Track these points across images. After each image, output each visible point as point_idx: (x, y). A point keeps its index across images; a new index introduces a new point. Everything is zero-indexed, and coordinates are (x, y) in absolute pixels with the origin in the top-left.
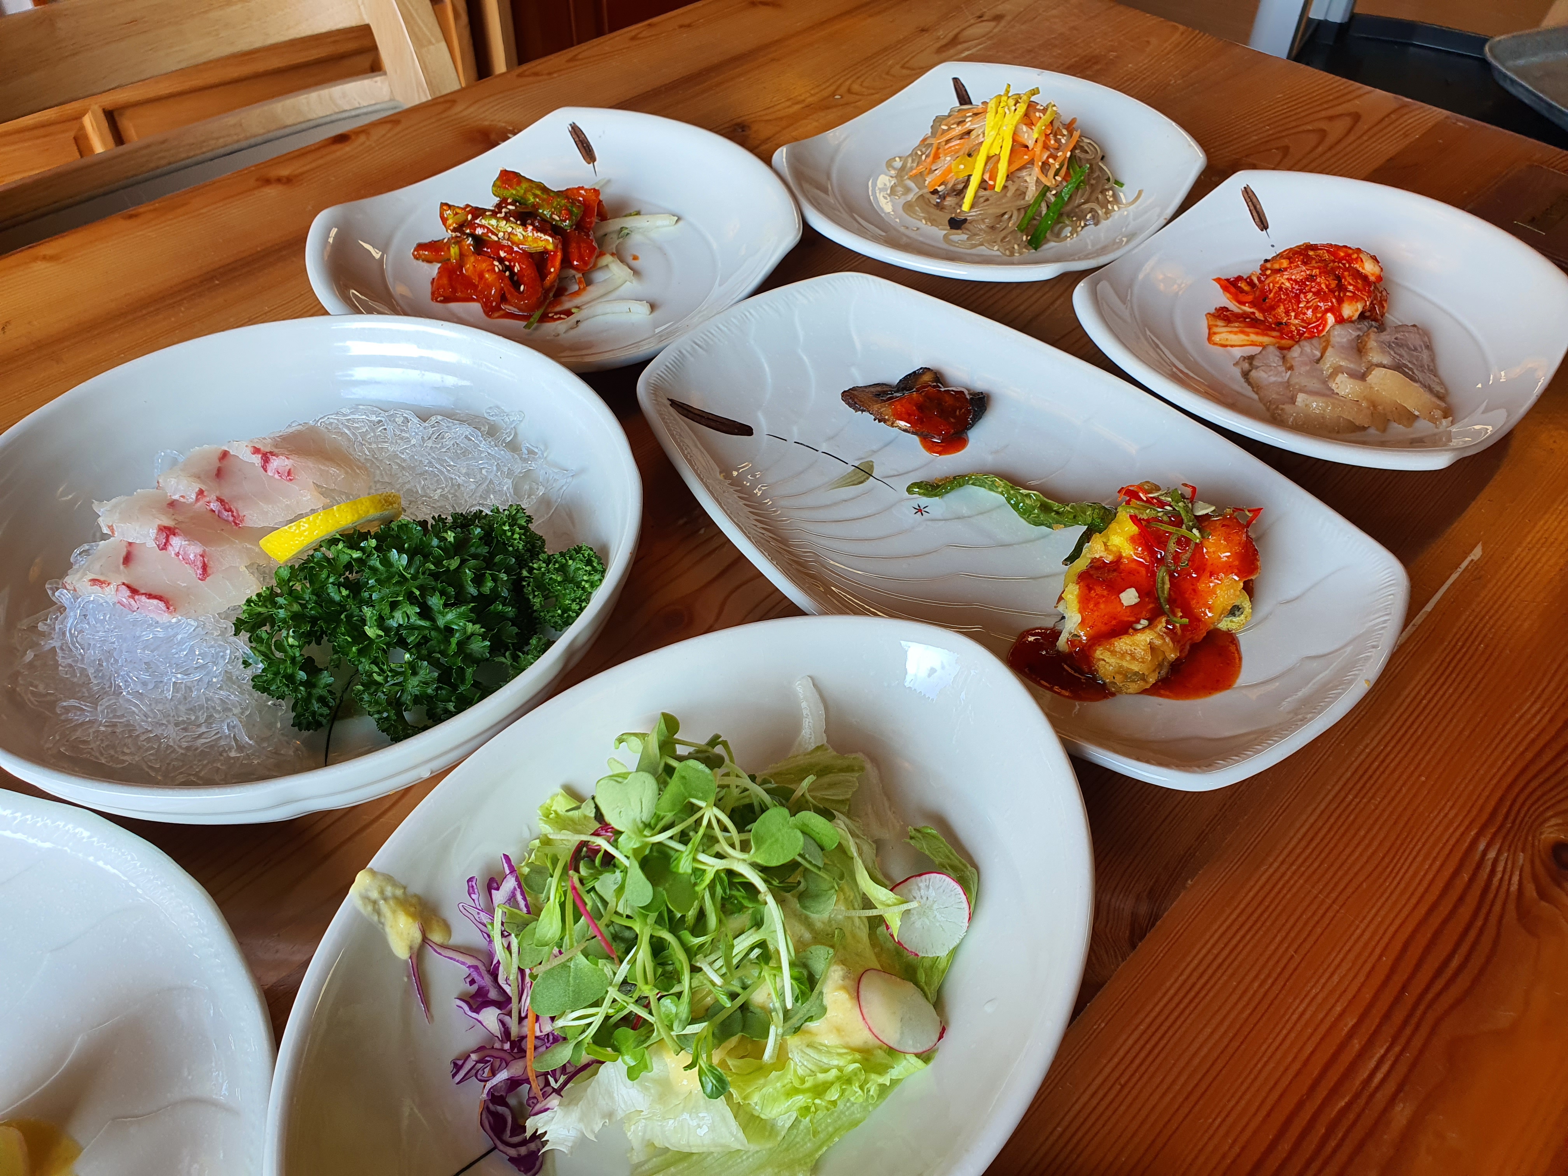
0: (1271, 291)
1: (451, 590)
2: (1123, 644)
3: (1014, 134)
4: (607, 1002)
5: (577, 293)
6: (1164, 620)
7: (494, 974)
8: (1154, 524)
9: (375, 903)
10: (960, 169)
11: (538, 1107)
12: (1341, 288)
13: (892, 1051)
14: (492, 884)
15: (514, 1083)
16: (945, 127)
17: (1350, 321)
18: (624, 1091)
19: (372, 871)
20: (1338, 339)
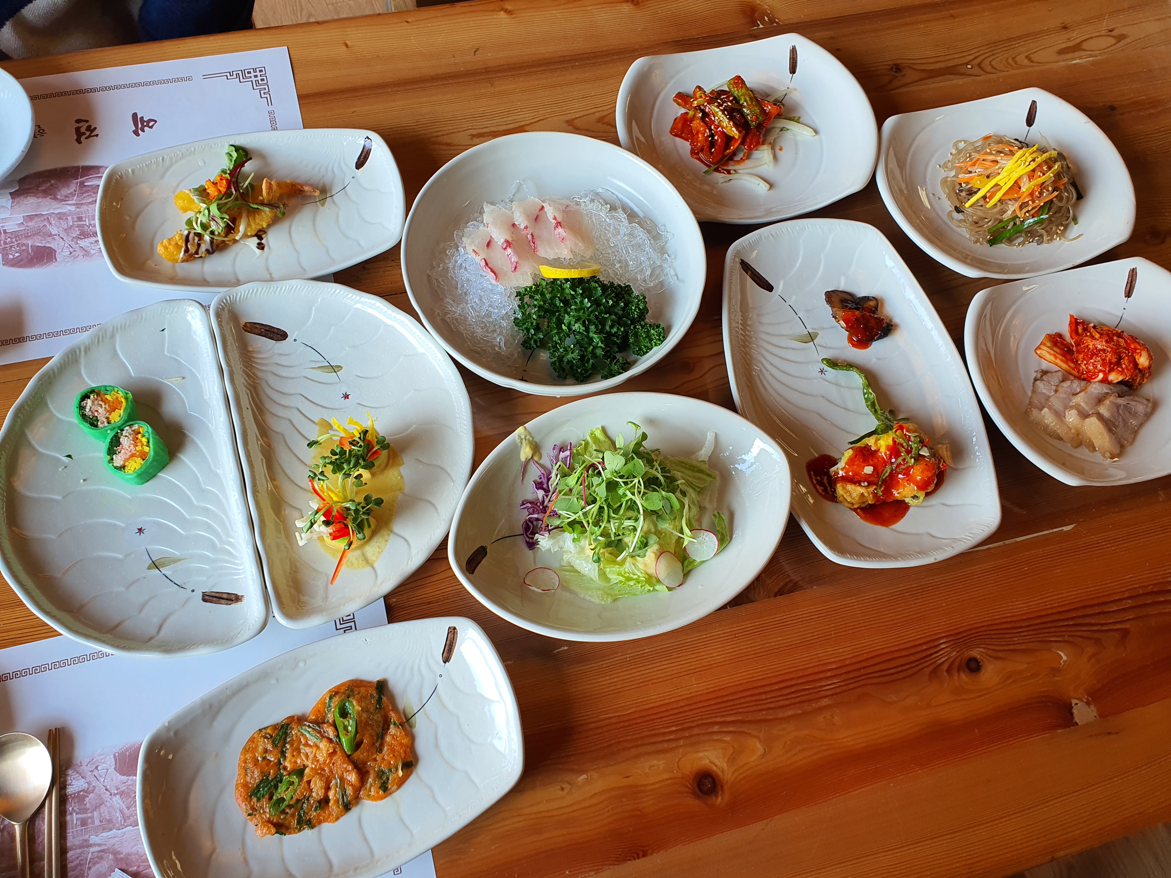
0: (1083, 344)
1: (600, 327)
2: (850, 487)
3: (1019, 178)
4: (577, 515)
5: (738, 162)
6: (874, 487)
7: (549, 480)
8: (899, 447)
9: (522, 439)
10: (976, 183)
11: (541, 533)
12: (1118, 363)
13: (659, 581)
14: (562, 449)
15: (537, 520)
16: (988, 151)
17: (1110, 383)
18: (569, 543)
19: (525, 427)
20: (1092, 390)
